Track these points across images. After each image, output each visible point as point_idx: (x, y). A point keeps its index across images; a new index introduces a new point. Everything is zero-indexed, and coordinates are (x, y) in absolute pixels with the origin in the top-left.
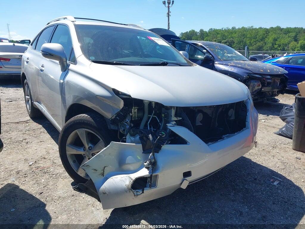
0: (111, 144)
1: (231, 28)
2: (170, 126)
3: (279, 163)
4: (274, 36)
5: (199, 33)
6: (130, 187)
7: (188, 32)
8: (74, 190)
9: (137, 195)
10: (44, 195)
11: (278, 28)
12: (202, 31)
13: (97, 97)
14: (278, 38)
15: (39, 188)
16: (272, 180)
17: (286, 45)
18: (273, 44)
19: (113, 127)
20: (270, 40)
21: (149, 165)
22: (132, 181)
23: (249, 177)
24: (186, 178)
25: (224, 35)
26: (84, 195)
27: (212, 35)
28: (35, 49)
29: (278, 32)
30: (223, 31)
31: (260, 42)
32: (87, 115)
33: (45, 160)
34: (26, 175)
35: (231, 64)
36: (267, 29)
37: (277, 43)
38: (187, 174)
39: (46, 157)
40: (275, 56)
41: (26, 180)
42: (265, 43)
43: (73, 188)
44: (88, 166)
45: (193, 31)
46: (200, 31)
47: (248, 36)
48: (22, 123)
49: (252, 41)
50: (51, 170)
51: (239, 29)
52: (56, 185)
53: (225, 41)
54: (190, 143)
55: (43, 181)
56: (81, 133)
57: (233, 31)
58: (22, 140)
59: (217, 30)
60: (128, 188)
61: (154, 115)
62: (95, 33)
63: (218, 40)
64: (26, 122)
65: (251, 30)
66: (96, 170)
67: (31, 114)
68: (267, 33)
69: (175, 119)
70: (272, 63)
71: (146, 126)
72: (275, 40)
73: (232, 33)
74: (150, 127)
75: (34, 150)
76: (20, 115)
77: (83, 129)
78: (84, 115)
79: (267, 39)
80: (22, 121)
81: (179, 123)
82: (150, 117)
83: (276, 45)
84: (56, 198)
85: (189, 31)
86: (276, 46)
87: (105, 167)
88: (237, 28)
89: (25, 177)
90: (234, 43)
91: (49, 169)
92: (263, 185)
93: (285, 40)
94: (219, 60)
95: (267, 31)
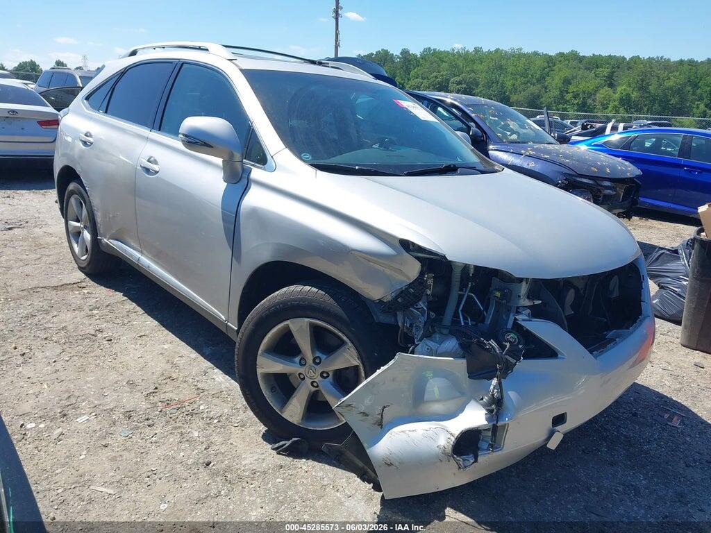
0: (396, 357)
1: (471, 50)
2: (524, 320)
3: (666, 377)
4: (566, 73)
5: (400, 58)
6: (449, 449)
7: (372, 54)
8: (278, 453)
9: (465, 467)
10: (214, 468)
11: (574, 56)
12: (405, 53)
13: (353, 252)
14: (573, 78)
15: (197, 451)
16: (667, 416)
17: (590, 95)
18: (561, 92)
19: (382, 318)
20: (555, 81)
21: (491, 405)
22: (453, 439)
23: (622, 410)
24: (557, 428)
25: (455, 66)
26: (305, 465)
27: (428, 65)
28: (106, 112)
29: (574, 63)
30: (454, 55)
31: (534, 85)
32: (315, 290)
33: (174, 383)
34: (150, 422)
35: (527, 151)
36: (551, 56)
37: (571, 88)
38: (559, 419)
39: (174, 376)
40: (588, 127)
41: (156, 434)
42: (546, 88)
43: (273, 449)
44: (350, 405)
45: (386, 53)
46: (401, 53)
47: (509, 70)
48: (70, 286)
49: (517, 83)
50: (202, 407)
51: (490, 53)
52: (232, 444)
53: (458, 79)
54: (563, 354)
55: (196, 434)
56: (300, 328)
57: (478, 56)
58: (93, 333)
59: (441, 52)
60: (444, 452)
61: (470, 292)
62: (293, 92)
63: (442, 75)
64: (79, 285)
65: (518, 56)
66: (367, 415)
67: (88, 264)
68: (551, 64)
69: (527, 303)
70: (595, 145)
71: (456, 314)
72: (567, 82)
73: (473, 61)
74: (465, 318)
75: (136, 358)
76: (55, 267)
77: (306, 320)
78: (308, 288)
79: (549, 80)
80: (68, 282)
81: (537, 313)
82: (464, 295)
83: (567, 93)
84: (247, 474)
85: (377, 52)
86: (568, 97)
87: (385, 407)
88: (485, 50)
89: (149, 426)
90: (477, 84)
91: (195, 406)
92: (654, 427)
93: (587, 82)
94: (499, 141)
95: (550, 61)
